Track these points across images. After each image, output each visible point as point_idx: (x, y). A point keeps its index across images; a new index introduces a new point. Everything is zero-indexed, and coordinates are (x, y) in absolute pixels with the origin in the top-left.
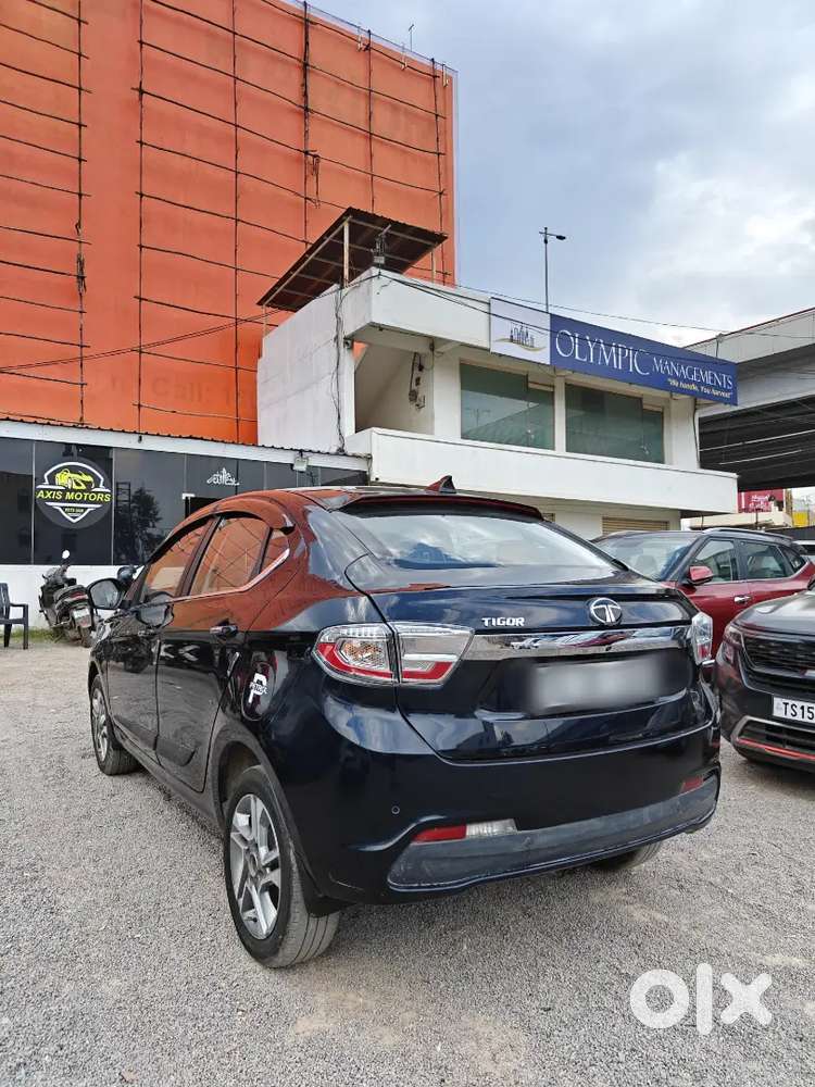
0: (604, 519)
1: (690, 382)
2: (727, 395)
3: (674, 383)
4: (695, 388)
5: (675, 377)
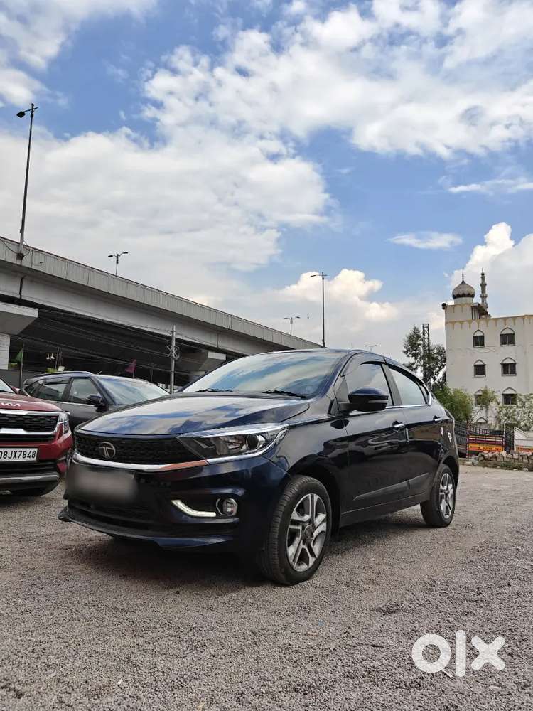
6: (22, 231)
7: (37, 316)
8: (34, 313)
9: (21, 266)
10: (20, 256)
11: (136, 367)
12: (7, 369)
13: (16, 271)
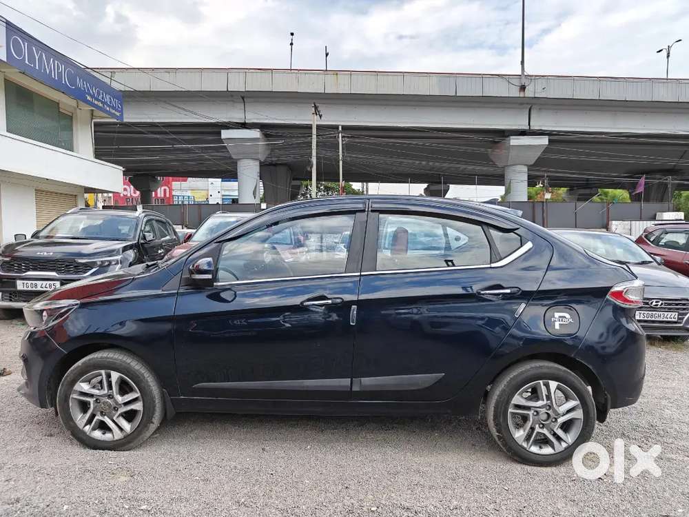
0: (36, 190)
1: (99, 100)
2: (118, 114)
3: (89, 98)
4: (101, 105)
5: (90, 95)
6: (523, 62)
7: (547, 143)
8: (544, 141)
9: (524, 97)
10: (523, 88)
11: (646, 184)
12: (526, 200)
13: (522, 104)
